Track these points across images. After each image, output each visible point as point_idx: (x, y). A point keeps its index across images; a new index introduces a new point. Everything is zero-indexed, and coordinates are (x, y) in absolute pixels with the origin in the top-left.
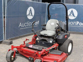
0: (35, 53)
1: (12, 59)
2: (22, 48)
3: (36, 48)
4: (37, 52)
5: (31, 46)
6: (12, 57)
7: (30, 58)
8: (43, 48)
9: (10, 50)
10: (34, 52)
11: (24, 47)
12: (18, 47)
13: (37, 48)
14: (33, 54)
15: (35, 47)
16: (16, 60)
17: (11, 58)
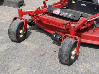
0: (64, 26)
1: (21, 36)
2: (39, 15)
3: (67, 16)
4: (69, 23)
5: (57, 12)
6: (21, 31)
7: (55, 36)
8: (81, 16)
9: (15, 19)
10: (63, 24)
11: (44, 13)
12: (31, 12)
13: (70, 15)
14: (61, 27)
15: (65, 14)
16: (28, 39)
17: (18, 34)
